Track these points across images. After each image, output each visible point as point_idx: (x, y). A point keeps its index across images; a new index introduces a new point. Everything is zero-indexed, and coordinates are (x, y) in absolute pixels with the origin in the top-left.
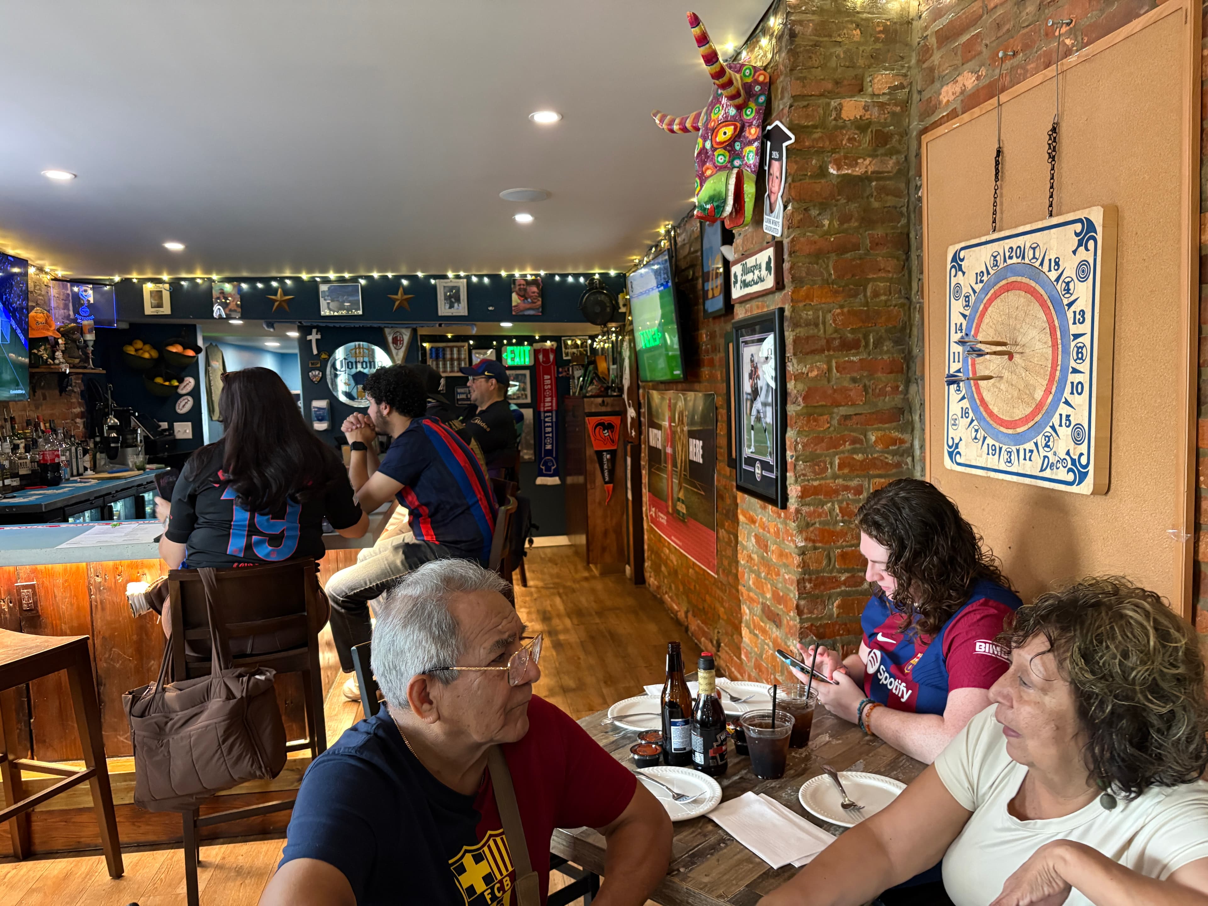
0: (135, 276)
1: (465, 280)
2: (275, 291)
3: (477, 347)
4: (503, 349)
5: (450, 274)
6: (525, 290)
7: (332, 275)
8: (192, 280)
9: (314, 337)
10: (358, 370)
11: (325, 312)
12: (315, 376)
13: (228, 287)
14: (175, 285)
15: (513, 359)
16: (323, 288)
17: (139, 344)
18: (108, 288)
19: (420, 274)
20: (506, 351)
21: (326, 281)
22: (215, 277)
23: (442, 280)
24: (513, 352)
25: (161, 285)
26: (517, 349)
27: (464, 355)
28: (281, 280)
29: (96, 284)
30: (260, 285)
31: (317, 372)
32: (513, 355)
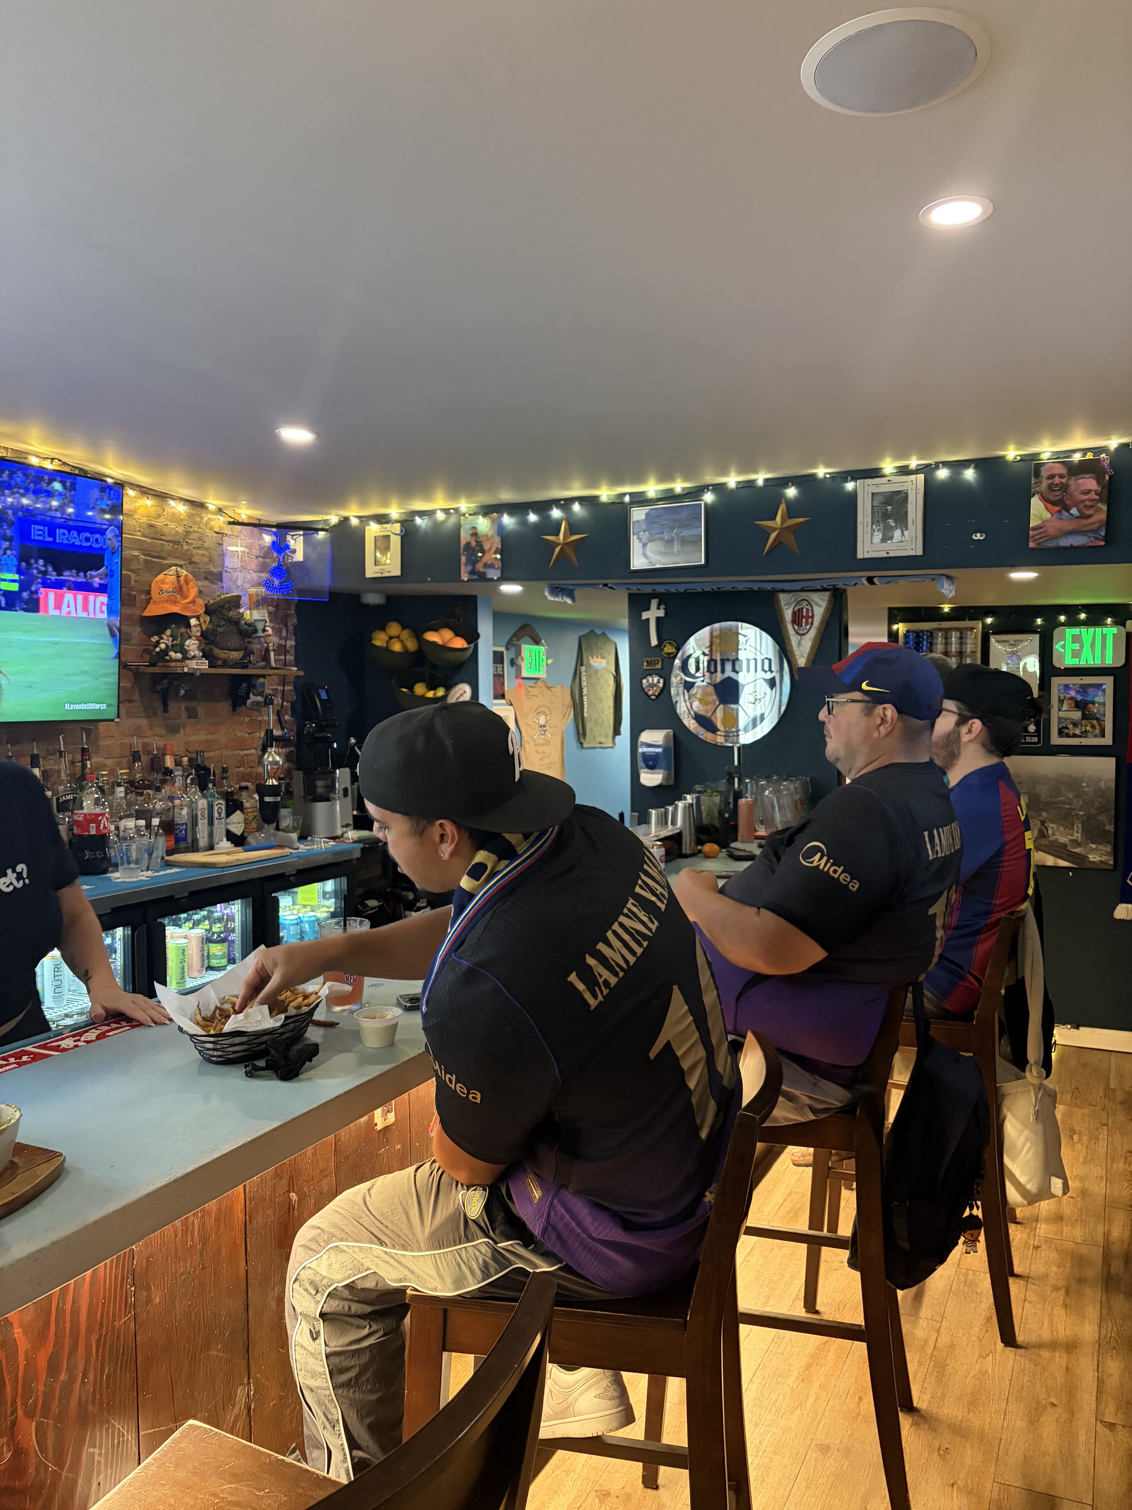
0: (353, 513)
1: (921, 477)
2: (555, 526)
3: (999, 630)
4: (1057, 632)
5: (888, 466)
6: (1065, 488)
7: (652, 488)
8: (430, 513)
9: (653, 614)
10: (726, 675)
11: (638, 562)
12: (652, 686)
13: (483, 524)
14: (407, 523)
15: (1076, 654)
16: (638, 514)
17: (394, 628)
18: (321, 535)
19: (821, 472)
20: (1063, 638)
21: (639, 500)
22: (464, 505)
23: (869, 481)
24: (1076, 639)
25: (388, 526)
26: (1087, 633)
27: (973, 643)
28: (565, 504)
29: (309, 529)
30: (533, 518)
31: (656, 679)
32: (1076, 646)
